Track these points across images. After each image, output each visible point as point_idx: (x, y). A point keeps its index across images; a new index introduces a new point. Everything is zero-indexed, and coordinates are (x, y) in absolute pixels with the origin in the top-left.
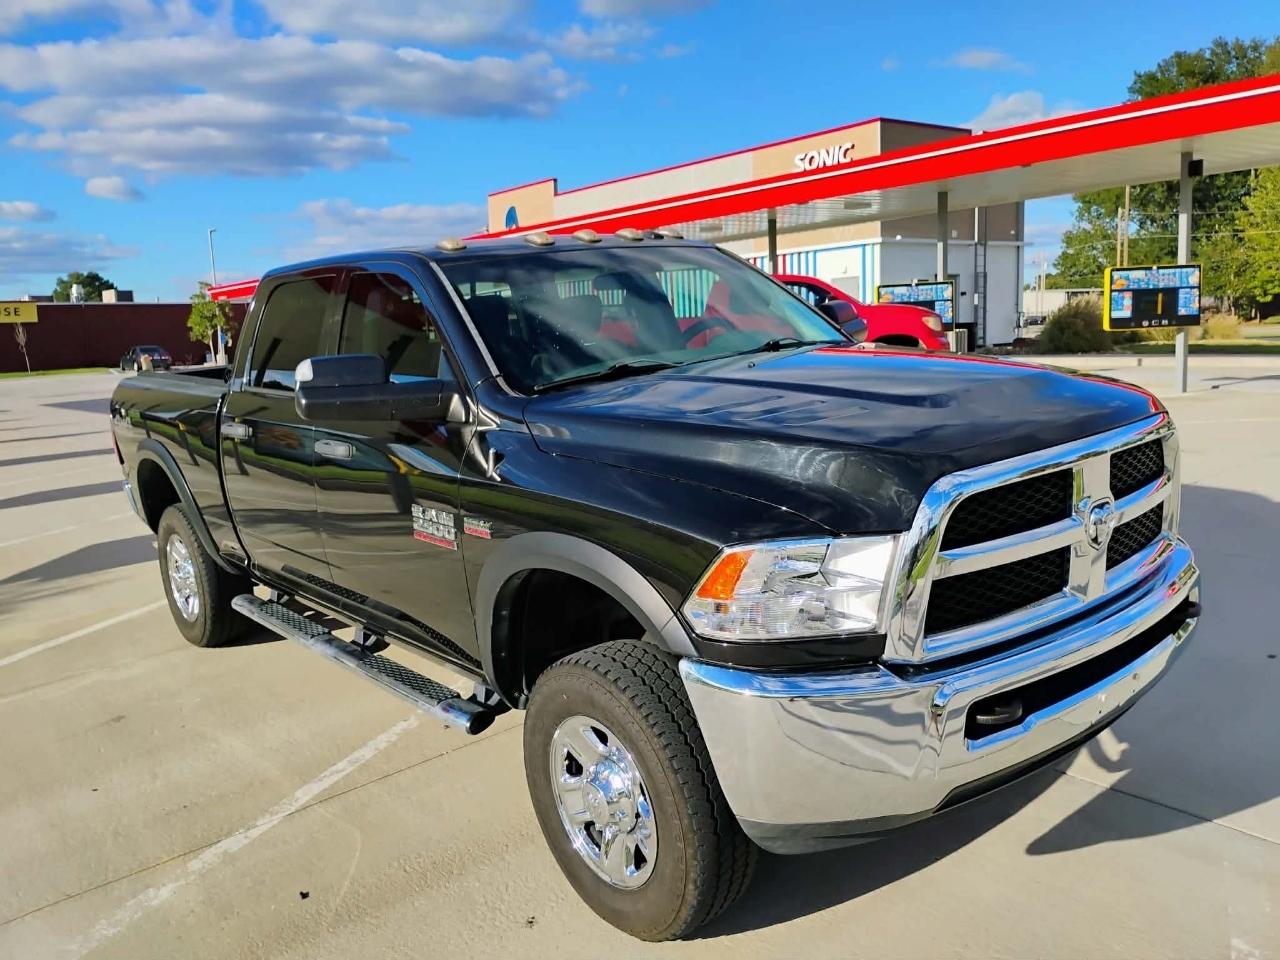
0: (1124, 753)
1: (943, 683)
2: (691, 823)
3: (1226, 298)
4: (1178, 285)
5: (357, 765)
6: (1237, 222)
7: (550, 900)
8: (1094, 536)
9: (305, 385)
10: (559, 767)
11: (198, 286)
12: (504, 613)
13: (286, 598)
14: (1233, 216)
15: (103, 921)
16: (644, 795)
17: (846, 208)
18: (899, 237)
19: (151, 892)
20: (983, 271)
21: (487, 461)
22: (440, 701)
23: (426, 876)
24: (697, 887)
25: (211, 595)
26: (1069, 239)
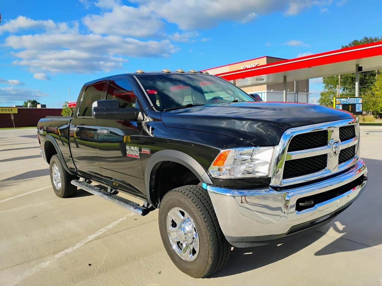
0: (344, 228)
1: (288, 193)
2: (210, 238)
3: (369, 112)
4: (356, 103)
5: (107, 230)
6: (372, 90)
7: (166, 267)
8: (334, 152)
9: (95, 108)
10: (169, 225)
11: (65, 103)
12: (153, 177)
13: (88, 180)
14: (371, 88)
15: (27, 271)
16: (195, 231)
17: (256, 80)
18: (272, 91)
19: (43, 264)
20: (297, 101)
21: (149, 131)
22: (133, 206)
23: (128, 260)
24: (212, 259)
25: (65, 182)
26: (322, 94)
